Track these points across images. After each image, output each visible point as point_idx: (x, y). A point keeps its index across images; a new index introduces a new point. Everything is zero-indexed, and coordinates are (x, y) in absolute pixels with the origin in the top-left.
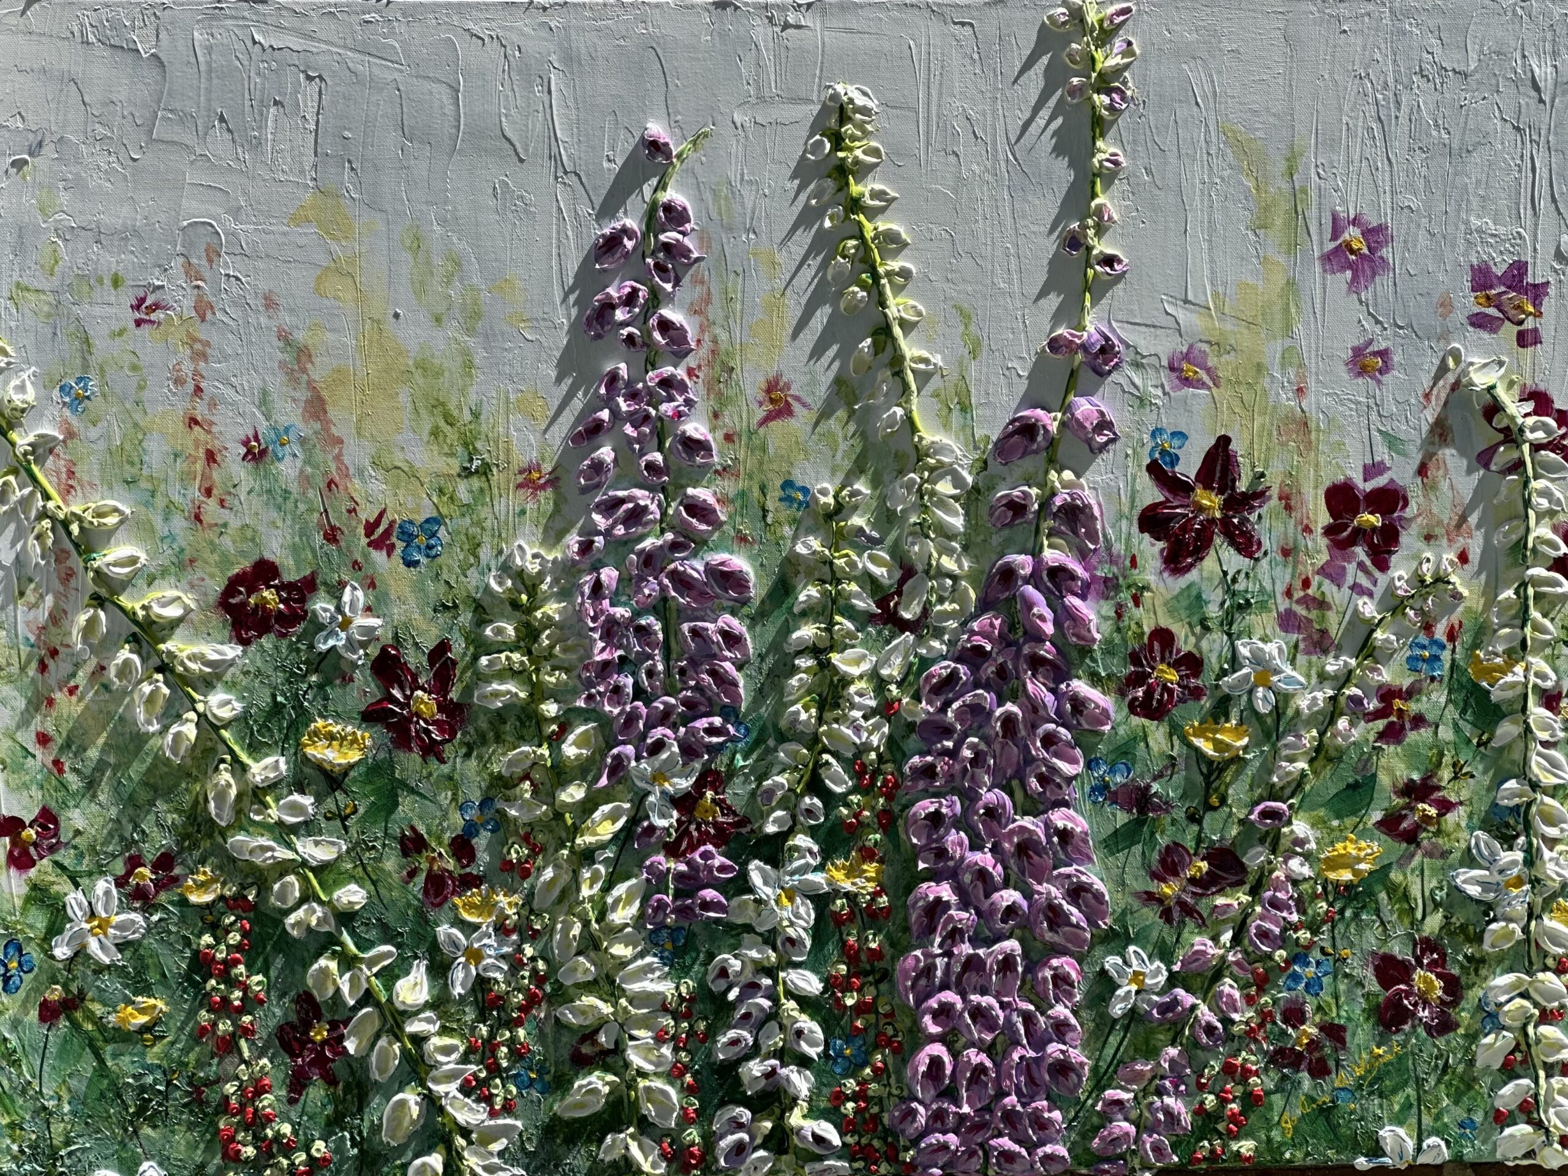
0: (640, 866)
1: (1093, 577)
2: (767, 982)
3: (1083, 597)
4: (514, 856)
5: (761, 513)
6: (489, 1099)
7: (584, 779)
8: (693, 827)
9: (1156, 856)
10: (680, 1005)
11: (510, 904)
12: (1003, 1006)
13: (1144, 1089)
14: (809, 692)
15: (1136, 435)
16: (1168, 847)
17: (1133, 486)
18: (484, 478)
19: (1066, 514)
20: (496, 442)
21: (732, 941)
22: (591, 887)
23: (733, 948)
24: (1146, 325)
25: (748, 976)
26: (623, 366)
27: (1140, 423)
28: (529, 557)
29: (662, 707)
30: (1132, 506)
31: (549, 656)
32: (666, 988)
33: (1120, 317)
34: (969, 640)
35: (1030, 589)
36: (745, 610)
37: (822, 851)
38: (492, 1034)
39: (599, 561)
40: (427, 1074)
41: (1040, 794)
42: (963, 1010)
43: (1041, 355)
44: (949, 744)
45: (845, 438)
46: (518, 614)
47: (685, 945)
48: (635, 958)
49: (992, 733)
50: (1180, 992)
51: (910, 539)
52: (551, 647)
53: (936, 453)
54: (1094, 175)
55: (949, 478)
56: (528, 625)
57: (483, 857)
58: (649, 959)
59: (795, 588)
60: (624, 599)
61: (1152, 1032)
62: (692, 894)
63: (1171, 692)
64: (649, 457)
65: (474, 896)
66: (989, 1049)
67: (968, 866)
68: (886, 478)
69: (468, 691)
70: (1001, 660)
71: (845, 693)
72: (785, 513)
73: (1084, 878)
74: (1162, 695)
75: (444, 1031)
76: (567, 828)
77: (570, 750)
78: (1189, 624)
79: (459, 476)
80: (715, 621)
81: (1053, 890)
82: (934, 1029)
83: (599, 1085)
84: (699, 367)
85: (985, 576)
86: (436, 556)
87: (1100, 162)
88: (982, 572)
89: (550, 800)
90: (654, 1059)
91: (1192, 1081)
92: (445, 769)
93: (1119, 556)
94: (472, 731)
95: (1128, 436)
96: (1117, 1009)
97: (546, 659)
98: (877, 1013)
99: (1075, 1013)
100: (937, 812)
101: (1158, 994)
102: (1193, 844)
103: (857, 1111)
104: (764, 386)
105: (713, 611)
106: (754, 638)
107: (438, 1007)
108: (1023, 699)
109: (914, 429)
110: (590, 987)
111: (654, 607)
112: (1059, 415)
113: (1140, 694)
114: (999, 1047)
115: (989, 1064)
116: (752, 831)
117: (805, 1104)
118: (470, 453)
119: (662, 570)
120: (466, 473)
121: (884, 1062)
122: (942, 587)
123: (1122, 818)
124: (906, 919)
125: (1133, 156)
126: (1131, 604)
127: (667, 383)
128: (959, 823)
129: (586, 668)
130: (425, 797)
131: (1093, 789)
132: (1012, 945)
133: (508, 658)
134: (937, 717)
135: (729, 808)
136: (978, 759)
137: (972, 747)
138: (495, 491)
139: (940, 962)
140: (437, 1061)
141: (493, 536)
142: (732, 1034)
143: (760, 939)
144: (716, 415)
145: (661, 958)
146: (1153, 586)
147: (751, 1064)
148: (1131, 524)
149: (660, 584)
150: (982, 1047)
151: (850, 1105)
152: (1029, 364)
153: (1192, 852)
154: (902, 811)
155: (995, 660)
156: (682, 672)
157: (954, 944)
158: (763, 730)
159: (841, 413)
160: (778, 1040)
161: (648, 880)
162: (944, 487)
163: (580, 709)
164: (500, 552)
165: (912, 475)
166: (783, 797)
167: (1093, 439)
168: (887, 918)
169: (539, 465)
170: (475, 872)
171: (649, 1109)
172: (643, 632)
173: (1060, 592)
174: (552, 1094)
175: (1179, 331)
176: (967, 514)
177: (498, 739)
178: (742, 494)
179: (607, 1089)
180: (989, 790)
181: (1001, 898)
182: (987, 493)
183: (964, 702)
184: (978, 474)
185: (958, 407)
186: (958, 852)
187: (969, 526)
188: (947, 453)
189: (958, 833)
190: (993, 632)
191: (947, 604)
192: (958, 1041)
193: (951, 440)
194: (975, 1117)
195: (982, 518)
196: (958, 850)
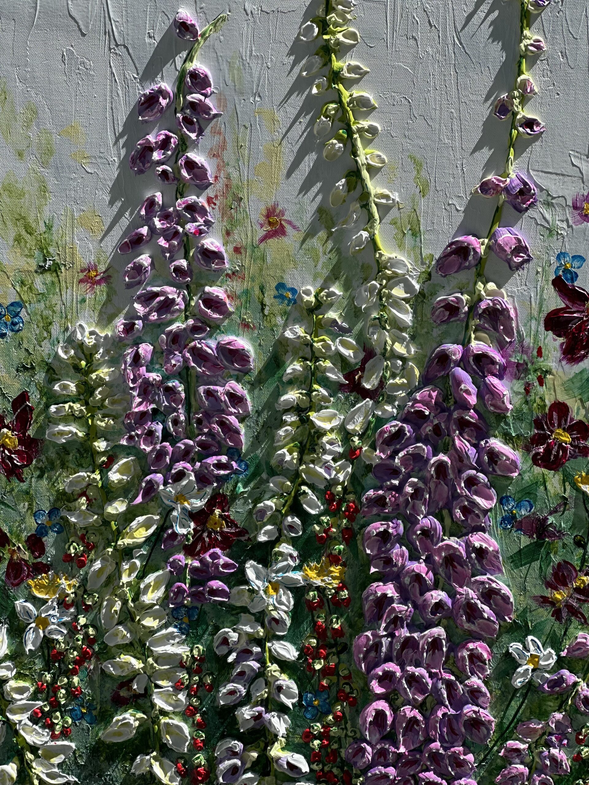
0: (166, 562)
1: (508, 362)
2: (257, 649)
3: (500, 377)
4: (73, 551)
5: (260, 307)
6: (51, 727)
7: (126, 497)
8: (205, 535)
9: (550, 570)
10: (193, 663)
11: (69, 585)
12: (432, 676)
13: (537, 741)
14: (293, 440)
15: (545, 257)
16: (559, 564)
17: (541, 295)
18: (54, 274)
19: (489, 315)
20: (64, 248)
21: (233, 618)
22: (129, 575)
23: (234, 624)
24: (557, 174)
25: (243, 645)
26: (158, 194)
27: (548, 249)
28: (87, 334)
29: (183, 447)
30: (540, 311)
31: (101, 406)
32: (183, 651)
33: (536, 168)
34: (412, 406)
35: (459, 371)
36: (247, 378)
37: (300, 556)
38: (54, 679)
39: (140, 338)
40: (6, 706)
41: (463, 521)
42: (402, 677)
43: (474, 195)
44: (396, 482)
45: (325, 253)
46: (79, 375)
47: (198, 620)
48: (160, 628)
49: (428, 476)
50: (566, 673)
51: (371, 330)
52: (103, 400)
53: (392, 266)
54: (521, 57)
55: (402, 285)
56: (86, 383)
57: (51, 551)
58: (171, 629)
59: (284, 363)
60: (157, 366)
61: (544, 700)
62: (203, 583)
63: (565, 450)
64: (176, 263)
65: (43, 579)
66: (421, 707)
67: (408, 572)
68: (355, 284)
69: (41, 430)
70: (436, 422)
71: (319, 442)
72: (279, 307)
73: (494, 585)
74: (558, 452)
75: (19, 676)
76: (112, 532)
77: (114, 476)
78: (581, 400)
79: (36, 272)
80: (223, 385)
81: (470, 591)
82: (379, 690)
83: (131, 720)
84: (216, 196)
85: (427, 359)
86: (19, 330)
87: (526, 46)
88: (425, 356)
89: (100, 511)
90: (173, 702)
91: (573, 737)
92: (24, 486)
93: (529, 348)
94: (43, 458)
95: (539, 258)
96: (518, 682)
97: (99, 408)
98: (338, 675)
99: (486, 683)
100: (386, 531)
101: (548, 672)
102: (579, 562)
103: (321, 747)
104: (265, 212)
105: (223, 378)
106: (253, 399)
107: (16, 658)
108: (452, 451)
109: (376, 248)
110: (128, 648)
111: (180, 374)
112: (486, 241)
113: (542, 450)
114: (428, 705)
115: (420, 717)
116: (249, 539)
117: (283, 740)
118: (44, 256)
119: (185, 347)
120: (41, 270)
121: (342, 711)
122: (394, 365)
123: (525, 541)
124: (361, 607)
125: (552, 42)
126: (536, 384)
127: (192, 208)
128: (403, 540)
129: (128, 416)
130: (9, 506)
131: (504, 519)
132: (439, 631)
133: (70, 407)
134: (387, 462)
135: (232, 522)
136: (417, 493)
137: (413, 485)
138: (63, 284)
139: (385, 641)
140: (12, 698)
141: (61, 317)
142: (230, 686)
143: (253, 618)
144: (228, 233)
145: (180, 629)
146: (554, 371)
147: (244, 709)
148: (539, 324)
149: (183, 357)
150: (415, 705)
151: (317, 742)
152: (465, 201)
153: (578, 568)
154: (360, 529)
155: (432, 422)
156: (199, 421)
157: (396, 628)
158: (258, 466)
159: (323, 234)
160: (264, 693)
161: (171, 572)
162: (398, 292)
163: (123, 445)
164: (67, 329)
165: (374, 282)
166: (272, 516)
167: (511, 259)
168: (347, 606)
169: (96, 266)
170: (44, 562)
171: (168, 739)
172: (170, 392)
173: (483, 373)
174: (97, 724)
175: (582, 179)
176: (415, 313)
177: (63, 466)
178: (246, 292)
179: (137, 723)
180: (425, 517)
181: (432, 596)
182: (430, 297)
183: (407, 452)
184: (424, 283)
185: (410, 232)
186: (400, 561)
187: (416, 321)
188: (401, 266)
189: (401, 547)
190: (431, 401)
191: (398, 378)
192: (397, 699)
193: (404, 256)
194: (409, 755)
195: (426, 315)
196: (400, 559)
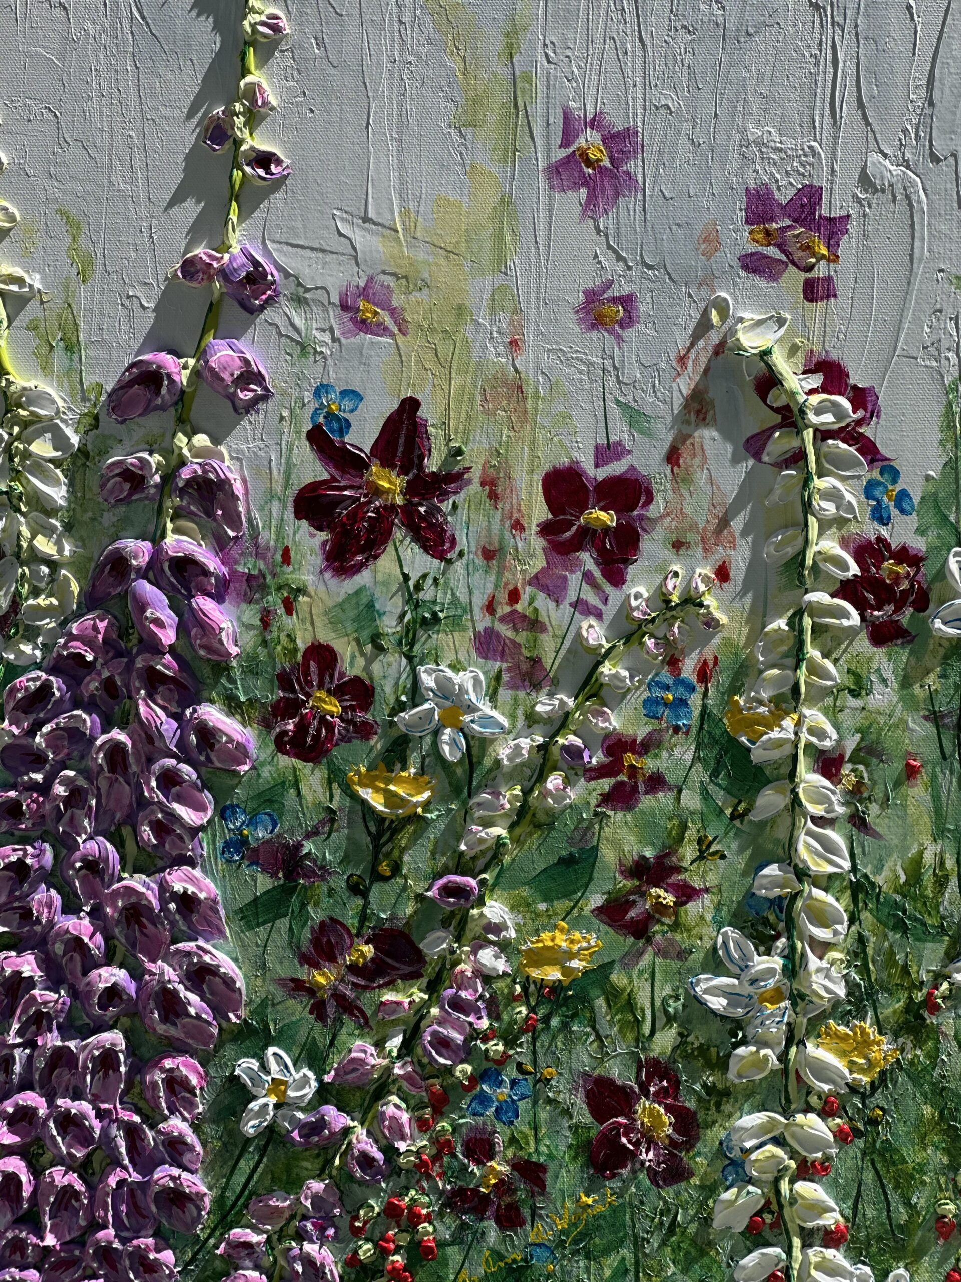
1: (233, 572)
3: (219, 598)
9: (307, 934)
12: (101, 1115)
13: (281, 1230)
15: (295, 392)
16: (322, 924)
17: (289, 458)
19: (199, 490)
24: (312, 249)
27: (300, 378)
30: (287, 484)
33: (277, 237)
34: (65, 646)
35: (146, 589)
41: (154, 846)
42: (47, 1117)
43: (171, 281)
44: (38, 777)
49: (93, 766)
50: (330, 1111)
53: (30, 402)
54: (247, 43)
55: (48, 435)
61: (296, 1158)
63: (330, 727)
66: (83, 1169)
67: (58, 934)
70: (106, 674)
73: (207, 958)
74: (319, 731)
78: (357, 640)
81: (167, 968)
82: (8, 1139)
85: (93, 565)
87: (253, 26)
88: (90, 560)
91: (345, 1224)
93: (267, 548)
95: (284, 393)
96: (250, 1127)
99: (196, 1128)
100: (20, 862)
101: (303, 1110)
102: (356, 922)
108: (134, 725)
112: (191, 362)
113: (291, 727)
114: (96, 1165)
115: (79, 1186)
122: (35, 574)
123: (264, 883)
125: (299, 20)
126: (281, 611)
128: (50, 878)
131: (227, 845)
132: (114, 1038)
134: (23, 741)
136: (75, 797)
137: (66, 782)
139: (19, 1055)
146: (311, 589)
148: (285, 508)
150: (70, 1164)
152: (157, 293)
153: (354, 932)
155: (99, 674)
157: (38, 1032)
162: (42, 448)
167: (235, 394)
173: (188, 590)
175: (356, 258)
176: (71, 485)
180: (91, 838)
181: (100, 976)
182: (97, 458)
183: (57, 724)
184: (86, 432)
185: (61, 344)
186: (45, 915)
187: (73, 499)
188: (47, 403)
189: (48, 890)
190: (96, 638)
191: (43, 597)
192: (41, 1155)
193: (52, 386)
194: (61, 1251)
195: (90, 489)
196: (46, 911)
